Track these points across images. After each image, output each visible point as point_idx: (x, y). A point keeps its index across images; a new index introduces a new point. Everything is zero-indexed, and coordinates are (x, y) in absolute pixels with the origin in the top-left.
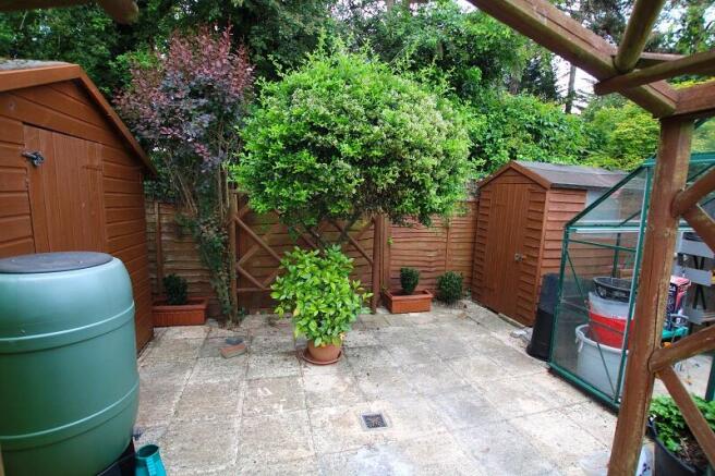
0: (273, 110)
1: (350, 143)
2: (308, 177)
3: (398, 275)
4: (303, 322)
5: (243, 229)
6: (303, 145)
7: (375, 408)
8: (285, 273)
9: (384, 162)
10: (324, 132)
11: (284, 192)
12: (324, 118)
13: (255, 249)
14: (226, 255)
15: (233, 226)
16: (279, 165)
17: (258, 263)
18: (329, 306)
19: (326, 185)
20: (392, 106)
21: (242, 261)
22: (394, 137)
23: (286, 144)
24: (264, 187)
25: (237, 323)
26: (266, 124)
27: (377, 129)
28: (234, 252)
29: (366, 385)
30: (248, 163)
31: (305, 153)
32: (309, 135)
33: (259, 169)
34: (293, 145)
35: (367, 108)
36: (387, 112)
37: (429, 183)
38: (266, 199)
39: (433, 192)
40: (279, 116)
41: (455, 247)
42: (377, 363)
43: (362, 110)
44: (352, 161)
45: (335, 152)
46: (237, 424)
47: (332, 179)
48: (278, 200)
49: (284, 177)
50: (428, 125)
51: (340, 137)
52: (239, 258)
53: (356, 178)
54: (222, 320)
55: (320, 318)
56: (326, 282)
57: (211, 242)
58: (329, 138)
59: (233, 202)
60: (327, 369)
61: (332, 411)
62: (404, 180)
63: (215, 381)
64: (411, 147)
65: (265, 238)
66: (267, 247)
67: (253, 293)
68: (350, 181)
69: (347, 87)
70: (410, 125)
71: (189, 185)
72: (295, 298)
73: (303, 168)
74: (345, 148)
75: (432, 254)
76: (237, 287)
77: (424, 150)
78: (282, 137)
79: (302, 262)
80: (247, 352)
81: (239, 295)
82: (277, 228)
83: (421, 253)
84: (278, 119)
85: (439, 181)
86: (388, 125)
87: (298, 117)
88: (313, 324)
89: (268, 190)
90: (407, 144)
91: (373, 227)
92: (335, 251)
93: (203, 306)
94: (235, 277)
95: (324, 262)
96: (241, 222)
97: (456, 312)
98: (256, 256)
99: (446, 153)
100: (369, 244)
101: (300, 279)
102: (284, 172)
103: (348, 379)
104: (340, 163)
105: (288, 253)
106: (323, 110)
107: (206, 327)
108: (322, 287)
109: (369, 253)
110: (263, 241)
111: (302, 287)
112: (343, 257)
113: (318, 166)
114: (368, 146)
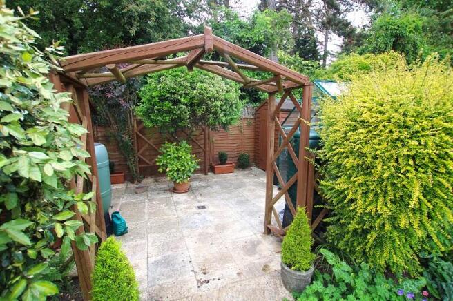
0: (153, 85)
1: (185, 98)
2: (170, 112)
3: (217, 156)
4: (171, 173)
5: (140, 137)
6: (166, 99)
7: (202, 204)
8: (162, 154)
9: (199, 104)
10: (174, 94)
11: (159, 118)
12: (174, 88)
13: (147, 145)
14: (132, 149)
15: (135, 135)
16: (157, 107)
17: (148, 153)
18: (182, 166)
19: (176, 115)
20: (202, 82)
21: (141, 152)
22: (202, 94)
23: (159, 99)
24: (150, 116)
25: (140, 182)
26: (150, 90)
27: (195, 91)
28: (136, 148)
29: (199, 198)
30: (143, 107)
31: (167, 102)
32: (168, 95)
33: (148, 109)
34: (162, 99)
35: (191, 83)
36: (199, 85)
37: (219, 111)
38: (152, 121)
39: (222, 115)
40: (155, 87)
41: (246, 141)
42: (206, 191)
43: (189, 85)
44: (186, 104)
45: (179, 101)
46: (146, 211)
47: (179, 112)
48: (157, 121)
49: (159, 112)
50: (217, 89)
51: (181, 95)
52: (138, 151)
53: (188, 111)
54: (132, 181)
55: (178, 170)
56: (180, 155)
57: (127, 143)
58: (176, 96)
59: (134, 124)
60: (183, 194)
61: (185, 206)
62: (208, 111)
63: (134, 201)
64: (210, 98)
65: (151, 140)
66: (152, 145)
67: (147, 167)
68: (186, 113)
69: (183, 75)
70: (209, 89)
71: (113, 116)
72: (167, 163)
73: (166, 109)
74: (183, 100)
75: (235, 145)
76: (139, 165)
77: (216, 99)
78: (157, 96)
79: (169, 147)
80: (146, 191)
81: (140, 168)
82: (157, 135)
83: (230, 145)
84: (155, 89)
85: (225, 111)
86: (199, 90)
87: (164, 88)
88: (175, 174)
89: (152, 118)
90: (209, 97)
91: (203, 133)
92: (184, 143)
93: (123, 174)
94: (137, 159)
95: (179, 147)
96: (139, 134)
97: (246, 172)
98: (147, 150)
99: (226, 99)
100: (203, 142)
101: (169, 155)
102: (159, 110)
103: (192, 197)
104: (182, 106)
105: (163, 145)
106: (173, 85)
107: (126, 184)
108: (178, 158)
109: (202, 146)
110: (151, 142)
111: (170, 158)
112: (187, 146)
113: (172, 107)
114: (192, 98)
